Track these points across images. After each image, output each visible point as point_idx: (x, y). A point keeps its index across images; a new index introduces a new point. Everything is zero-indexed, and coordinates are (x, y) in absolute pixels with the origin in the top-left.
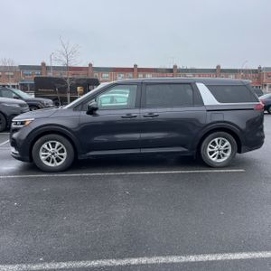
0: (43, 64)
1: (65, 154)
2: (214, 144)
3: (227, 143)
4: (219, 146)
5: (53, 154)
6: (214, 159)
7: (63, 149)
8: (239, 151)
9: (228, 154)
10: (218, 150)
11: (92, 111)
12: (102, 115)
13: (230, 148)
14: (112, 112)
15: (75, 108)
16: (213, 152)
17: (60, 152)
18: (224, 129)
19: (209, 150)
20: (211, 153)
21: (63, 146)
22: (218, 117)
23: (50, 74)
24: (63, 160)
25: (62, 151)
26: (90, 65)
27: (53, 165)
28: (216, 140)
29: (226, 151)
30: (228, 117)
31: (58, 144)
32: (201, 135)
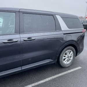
2: (66, 54)
6: (66, 63)
10: (68, 57)
19: (64, 58)
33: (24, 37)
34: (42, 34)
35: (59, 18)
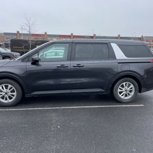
0: (18, 32)
1: (15, 94)
2: (123, 86)
3: (132, 86)
4: (126, 88)
5: (6, 93)
6: (122, 97)
7: (14, 90)
8: (140, 91)
9: (132, 93)
10: (125, 91)
11: (35, 62)
12: (44, 65)
13: (133, 89)
14: (50, 63)
15: (23, 60)
16: (122, 92)
17: (11, 92)
18: (130, 76)
19: (119, 90)
20: (121, 93)
21: (13, 88)
22: (126, 68)
23: (22, 38)
24: (14, 98)
25: (13, 91)
26: (46, 33)
27: (6, 102)
28: (124, 84)
29: (131, 91)
30: (133, 68)
31: (10, 86)
32: (114, 80)
33: (75, 63)
34: (91, 62)
35: (115, 47)
